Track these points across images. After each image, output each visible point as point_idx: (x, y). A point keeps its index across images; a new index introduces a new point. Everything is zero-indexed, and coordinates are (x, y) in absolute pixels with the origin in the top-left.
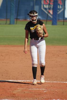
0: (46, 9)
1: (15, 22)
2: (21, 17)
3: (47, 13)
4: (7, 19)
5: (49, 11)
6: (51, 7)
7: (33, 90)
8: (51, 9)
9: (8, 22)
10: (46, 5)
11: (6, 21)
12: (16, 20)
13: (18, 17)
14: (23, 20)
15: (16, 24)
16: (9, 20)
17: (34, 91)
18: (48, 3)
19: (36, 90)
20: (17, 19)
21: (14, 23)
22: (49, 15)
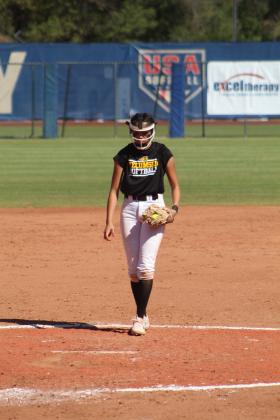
0: (151, 88)
1: (60, 128)
2: (79, 114)
3: (154, 98)
4: (34, 119)
5: (160, 92)
6: (166, 80)
7: (97, 357)
8: (168, 88)
9: (39, 131)
10: (152, 76)
11: (33, 125)
12: (61, 121)
13: (70, 115)
14: (84, 122)
15: (63, 135)
16: (41, 122)
17: (101, 359)
18: (157, 69)
19: (109, 355)
20: (66, 119)
21: (54, 135)
22: (160, 103)
